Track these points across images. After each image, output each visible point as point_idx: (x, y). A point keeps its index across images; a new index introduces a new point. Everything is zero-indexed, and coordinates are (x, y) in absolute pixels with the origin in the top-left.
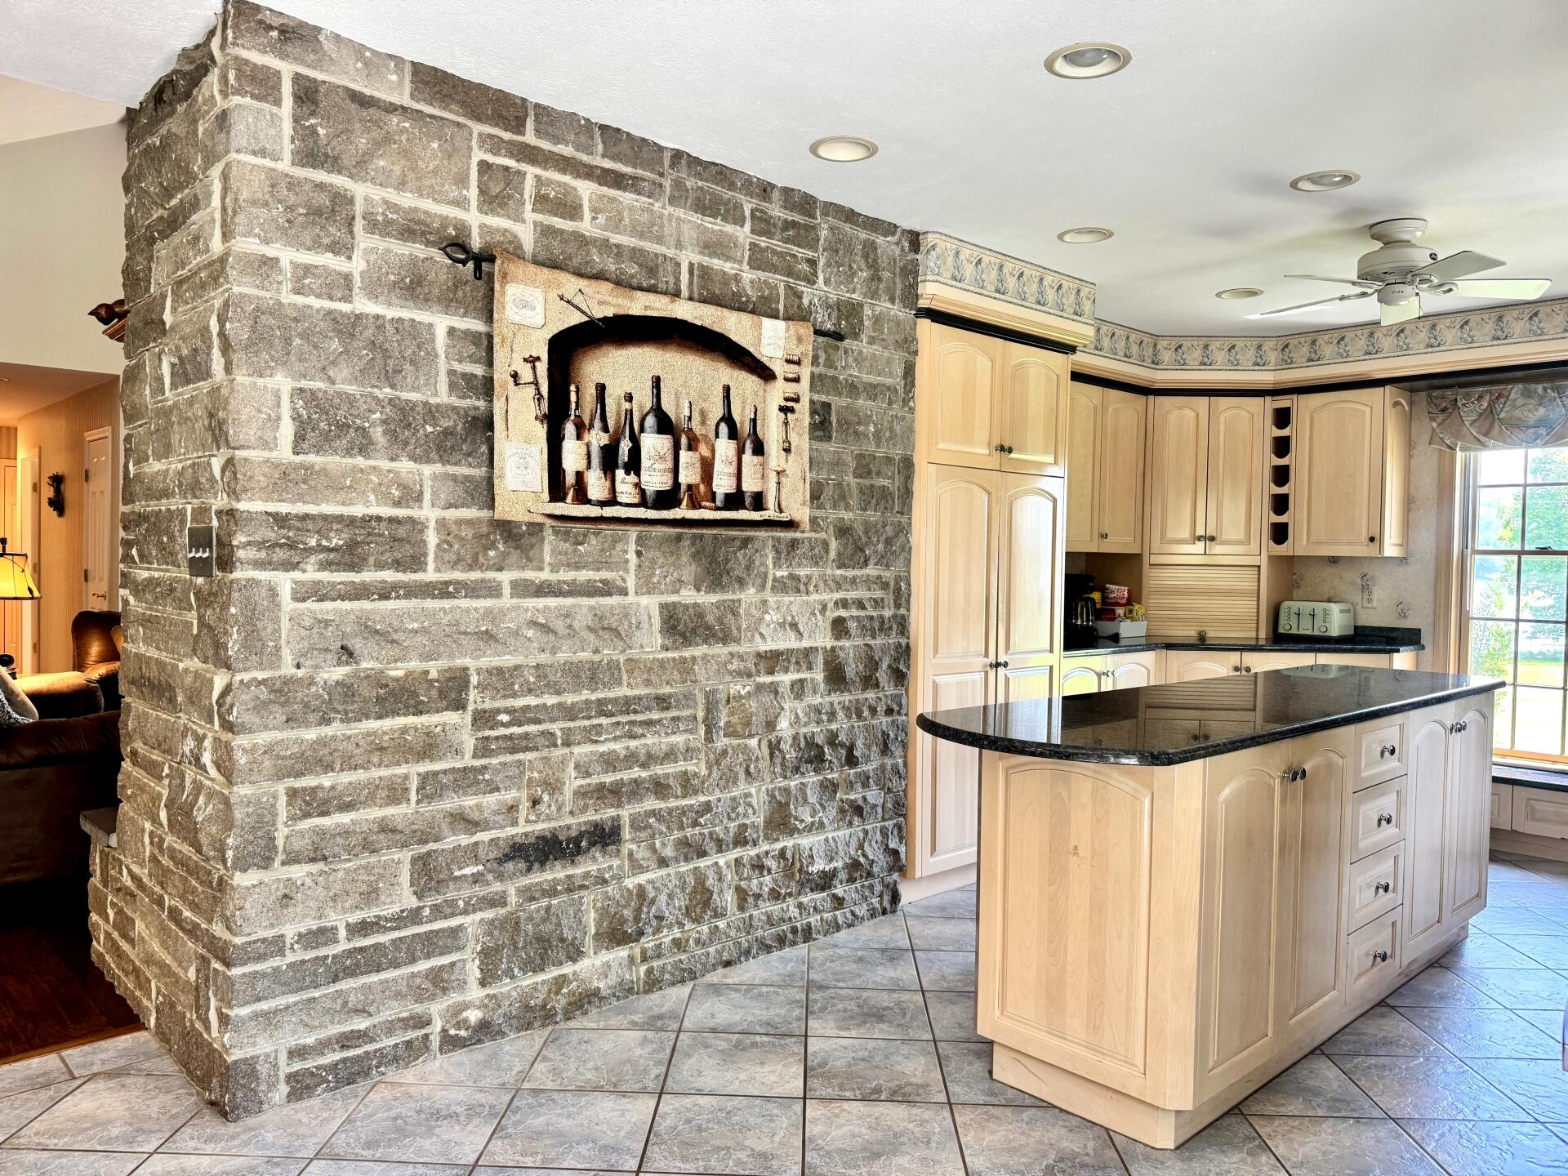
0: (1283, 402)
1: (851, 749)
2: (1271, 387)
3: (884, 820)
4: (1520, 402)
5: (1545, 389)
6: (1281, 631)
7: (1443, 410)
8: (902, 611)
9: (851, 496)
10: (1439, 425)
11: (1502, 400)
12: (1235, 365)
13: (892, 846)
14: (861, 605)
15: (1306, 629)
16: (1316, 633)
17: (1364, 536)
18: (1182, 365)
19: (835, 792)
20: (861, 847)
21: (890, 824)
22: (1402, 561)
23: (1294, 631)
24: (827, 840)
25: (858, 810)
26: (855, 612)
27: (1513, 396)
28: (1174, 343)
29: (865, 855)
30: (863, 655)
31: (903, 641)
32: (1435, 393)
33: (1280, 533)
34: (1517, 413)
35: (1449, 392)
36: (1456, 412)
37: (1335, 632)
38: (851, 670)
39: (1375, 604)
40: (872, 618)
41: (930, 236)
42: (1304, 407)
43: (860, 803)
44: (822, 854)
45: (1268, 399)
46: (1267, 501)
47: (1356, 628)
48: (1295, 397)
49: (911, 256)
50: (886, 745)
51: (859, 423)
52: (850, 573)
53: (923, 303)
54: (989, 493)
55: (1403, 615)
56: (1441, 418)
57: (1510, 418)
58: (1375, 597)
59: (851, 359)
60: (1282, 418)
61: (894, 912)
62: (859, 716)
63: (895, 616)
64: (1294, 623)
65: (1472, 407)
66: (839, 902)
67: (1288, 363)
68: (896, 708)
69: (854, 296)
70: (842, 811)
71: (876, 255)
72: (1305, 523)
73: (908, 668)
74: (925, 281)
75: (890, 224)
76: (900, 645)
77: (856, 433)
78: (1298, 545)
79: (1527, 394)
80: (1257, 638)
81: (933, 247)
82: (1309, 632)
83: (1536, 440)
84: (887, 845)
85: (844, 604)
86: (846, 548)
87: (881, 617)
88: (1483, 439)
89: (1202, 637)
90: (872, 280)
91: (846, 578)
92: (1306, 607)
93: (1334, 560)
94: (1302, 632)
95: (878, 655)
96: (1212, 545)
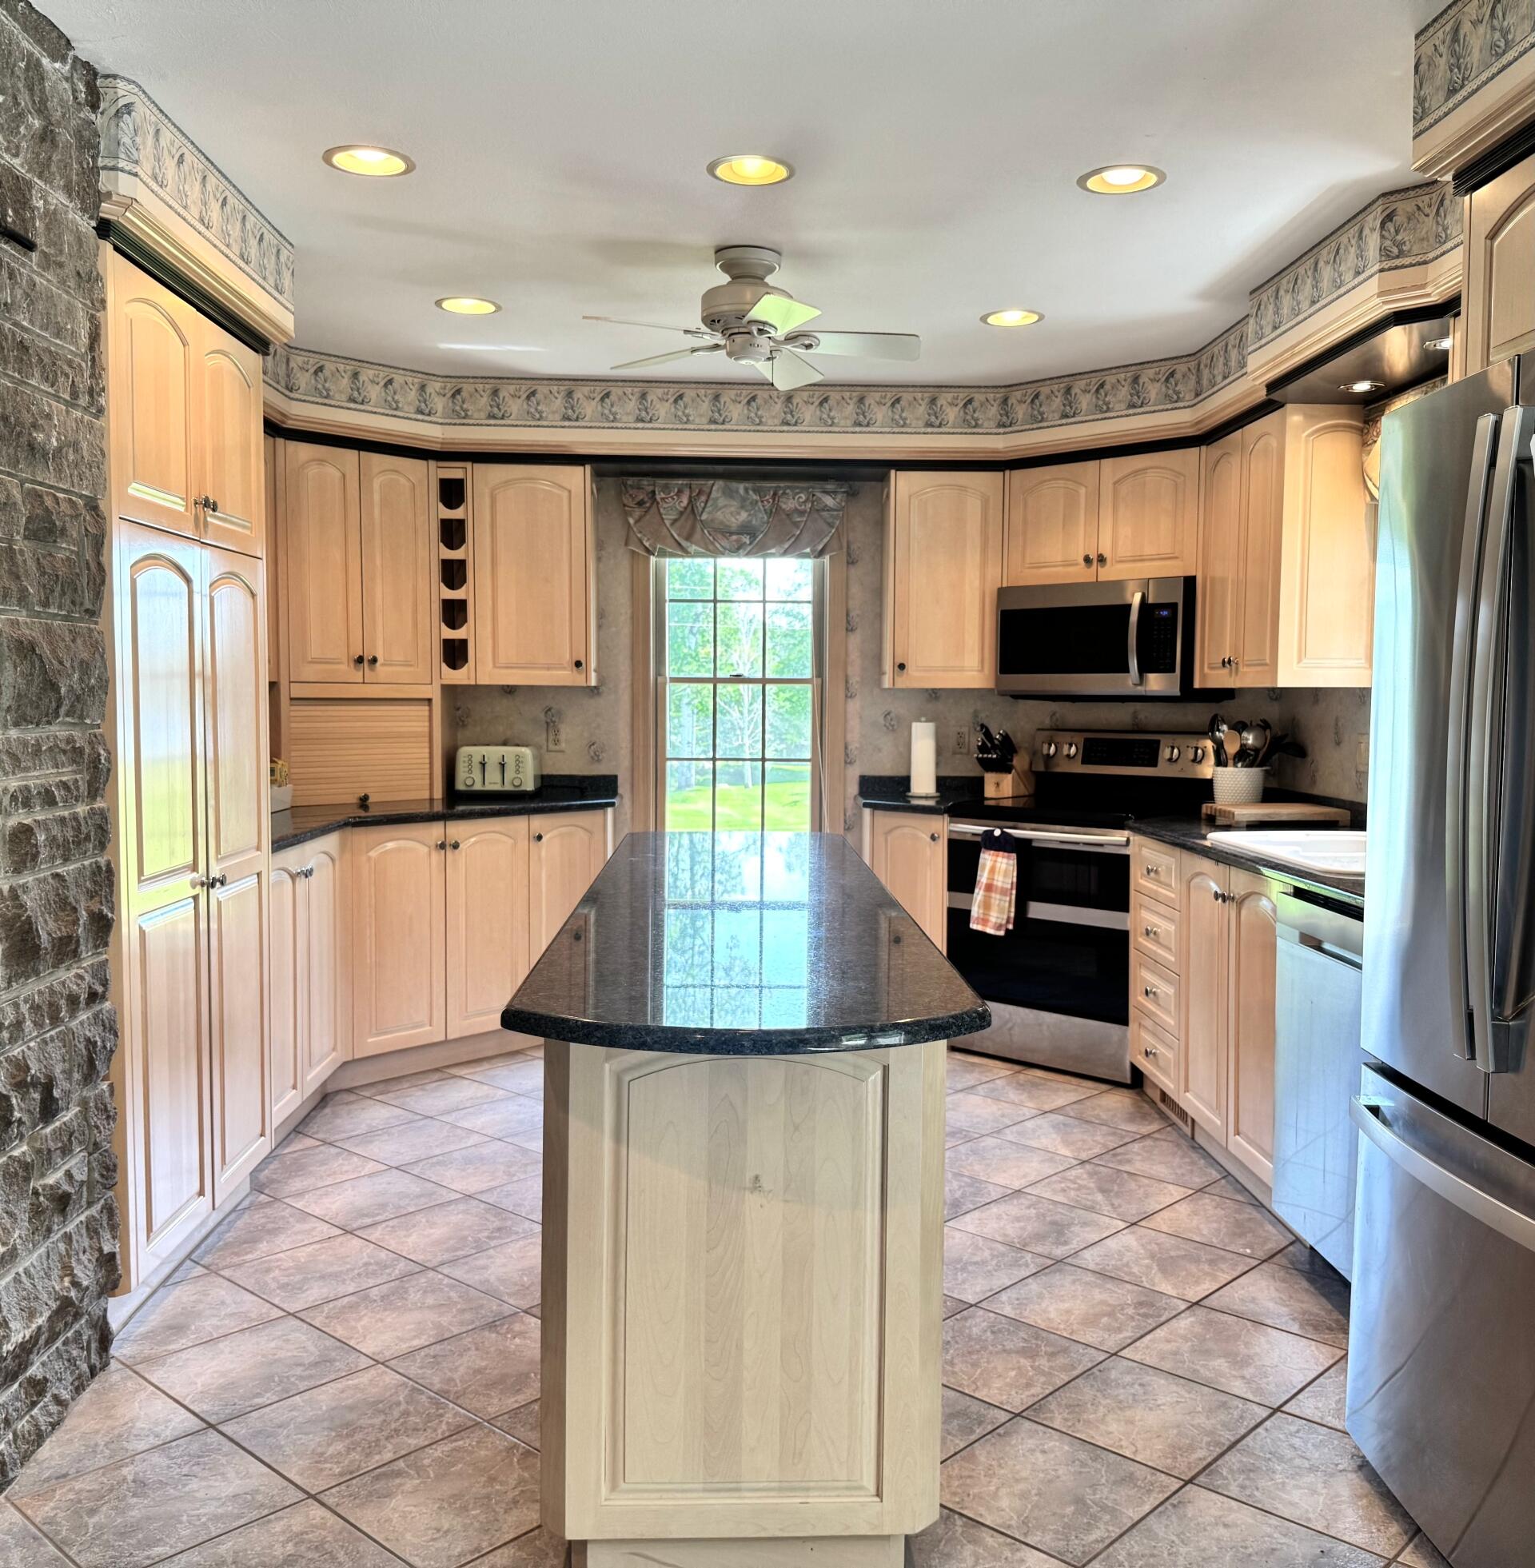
0: (453, 472)
1: (48, 1087)
2: (436, 447)
3: (90, 1204)
4: (722, 502)
5: (746, 490)
6: (460, 786)
7: (640, 504)
8: (99, 804)
9: (27, 575)
10: (637, 522)
11: (703, 498)
12: (393, 409)
13: (107, 1249)
14: (49, 800)
15: (493, 783)
16: (508, 787)
17: (567, 658)
18: (324, 397)
19: (27, 1180)
20: (67, 1270)
21: (94, 1211)
22: (594, 691)
23: (478, 787)
24: (17, 1280)
25: (63, 1202)
26: (40, 814)
27: (714, 495)
28: (314, 361)
29: (75, 1284)
30: (52, 897)
31: (102, 861)
32: (630, 481)
33: (455, 654)
34: (719, 515)
35: (645, 482)
36: (654, 509)
37: (529, 786)
38: (47, 930)
39: (563, 745)
40: (63, 820)
41: (121, 84)
42: (482, 480)
43: (66, 1187)
44: (15, 1311)
45: (432, 464)
46: (437, 608)
47: (543, 777)
48: (469, 465)
49: (86, 113)
50: (91, 1062)
51: (35, 426)
52: (31, 734)
53: (107, 210)
54: (188, 580)
55: (596, 759)
56: (638, 512)
57: (712, 521)
58: (563, 736)
59: (19, 293)
60: (452, 493)
61: (107, 1364)
62: (55, 1020)
63: (92, 813)
64: (477, 775)
65: (673, 500)
66: (38, 1387)
67: (461, 416)
68: (100, 989)
69: (16, 162)
70: (37, 1212)
71: (42, 90)
72: (490, 642)
73: (112, 910)
74: (114, 168)
75: (61, 35)
76: (99, 867)
77: (32, 446)
78: (481, 670)
79: (729, 494)
80: (431, 800)
81: (128, 108)
82: (497, 787)
83: (738, 549)
84: (100, 1250)
85: (23, 799)
86: (29, 683)
87: (75, 817)
88: (684, 543)
89: (364, 802)
90: (43, 139)
91: (25, 744)
92: (494, 753)
93: (509, 690)
94: (489, 787)
95: (72, 893)
96: (372, 670)
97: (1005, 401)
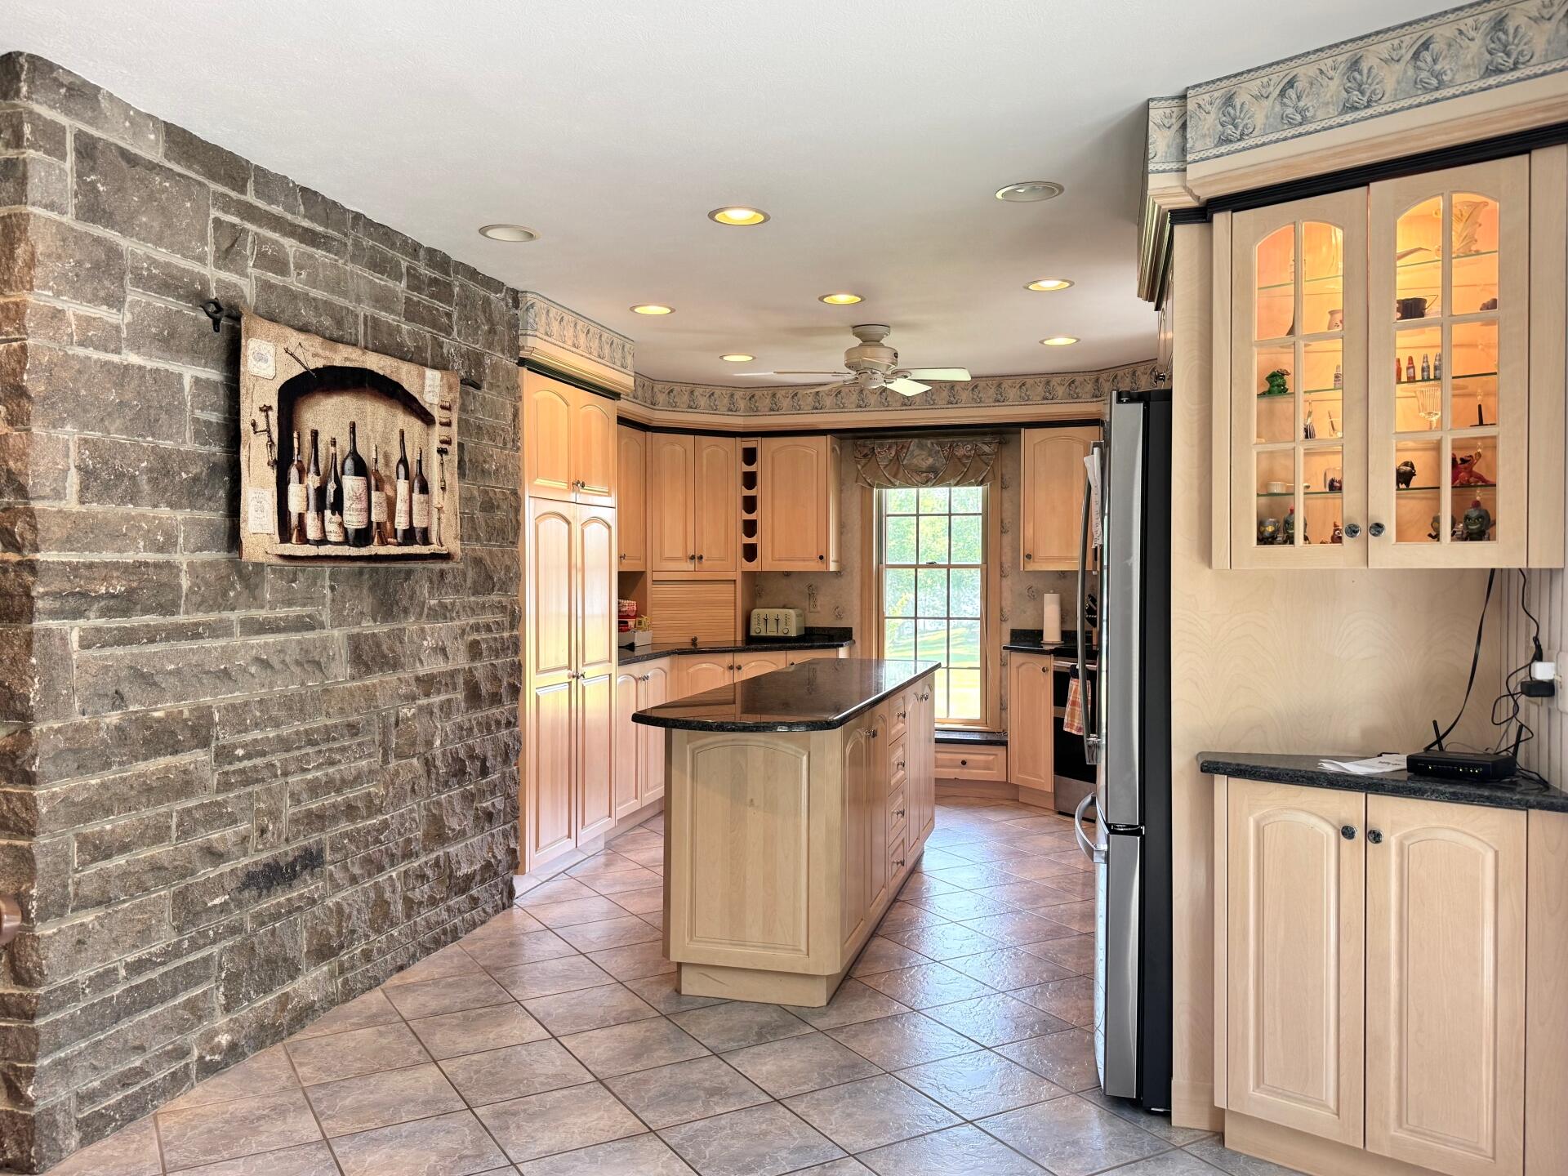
0: (750, 443)
1: (484, 760)
2: (741, 430)
3: (505, 823)
4: (917, 452)
5: (932, 444)
6: (753, 633)
7: (865, 456)
8: (515, 632)
9: (480, 528)
10: (863, 467)
11: (905, 451)
12: (714, 410)
13: (512, 846)
14: (489, 629)
15: (772, 632)
16: (780, 634)
17: (815, 556)
18: (673, 407)
19: (473, 801)
20: (491, 849)
21: (507, 826)
22: (838, 574)
23: (763, 634)
24: (466, 846)
25: (489, 816)
26: (484, 635)
27: (911, 448)
28: (667, 387)
29: (494, 857)
30: (490, 674)
31: (516, 659)
32: (859, 442)
33: (750, 552)
34: (915, 461)
35: (868, 442)
36: (874, 458)
37: (793, 634)
38: (485, 688)
39: (819, 608)
40: (496, 639)
41: (528, 295)
42: (766, 448)
43: (491, 809)
44: (464, 859)
45: (738, 439)
46: (740, 526)
47: (806, 628)
48: (759, 439)
49: (513, 311)
50: (507, 754)
51: (485, 462)
52: (481, 599)
53: (523, 354)
54: (569, 523)
55: (839, 617)
56: (863, 461)
57: (910, 464)
58: (818, 604)
59: (478, 404)
60: (750, 456)
61: (511, 906)
62: (489, 731)
63: (511, 636)
64: (762, 627)
65: (885, 453)
66: (475, 901)
67: (754, 411)
68: (513, 720)
69: (477, 346)
70: (477, 818)
71: (490, 310)
72: (770, 544)
73: (521, 684)
74: (526, 335)
75: (499, 282)
76: (515, 663)
77: (483, 471)
78: (766, 562)
79: (921, 447)
80: (735, 641)
81: (532, 306)
82: (775, 634)
83: (927, 482)
84: (509, 845)
85: (476, 628)
86: (479, 576)
87: (502, 638)
88: (893, 480)
89: (694, 641)
90: (490, 333)
91: (478, 603)
92: (772, 613)
93: (787, 574)
94: (769, 634)
95: (500, 673)
96: (700, 563)
97: (1097, 380)
